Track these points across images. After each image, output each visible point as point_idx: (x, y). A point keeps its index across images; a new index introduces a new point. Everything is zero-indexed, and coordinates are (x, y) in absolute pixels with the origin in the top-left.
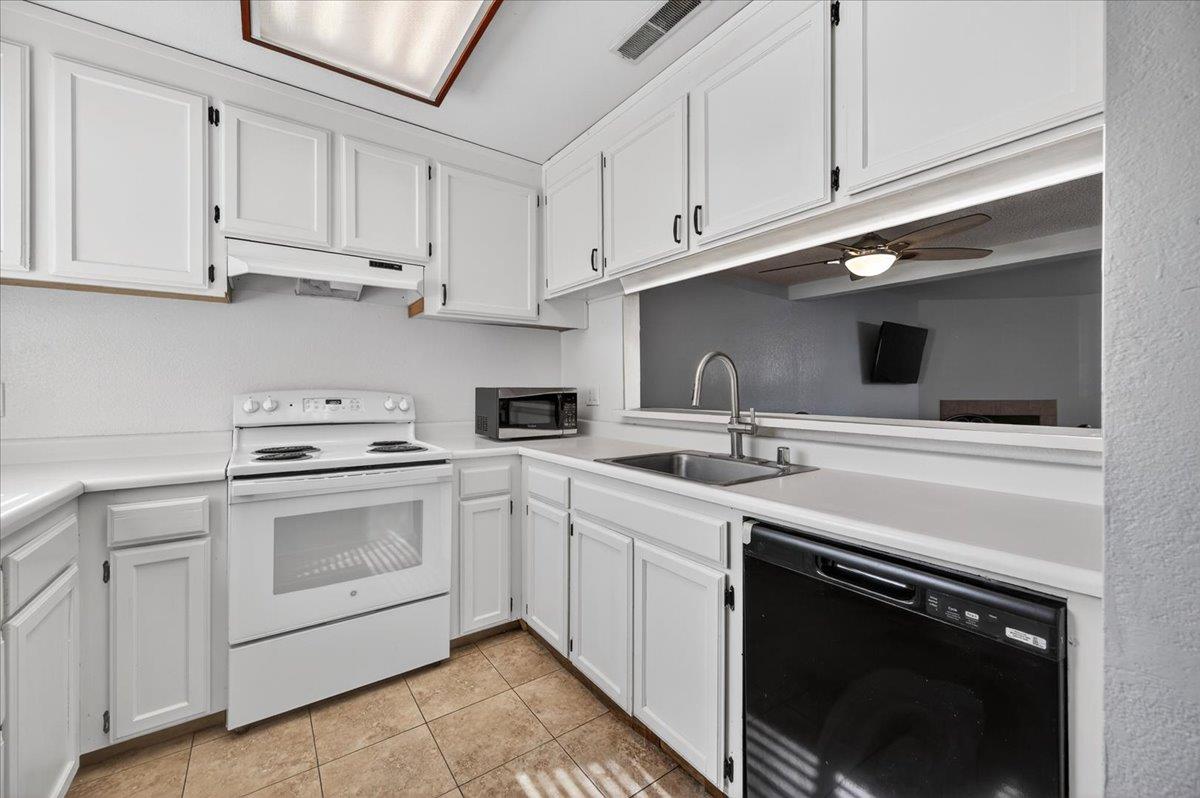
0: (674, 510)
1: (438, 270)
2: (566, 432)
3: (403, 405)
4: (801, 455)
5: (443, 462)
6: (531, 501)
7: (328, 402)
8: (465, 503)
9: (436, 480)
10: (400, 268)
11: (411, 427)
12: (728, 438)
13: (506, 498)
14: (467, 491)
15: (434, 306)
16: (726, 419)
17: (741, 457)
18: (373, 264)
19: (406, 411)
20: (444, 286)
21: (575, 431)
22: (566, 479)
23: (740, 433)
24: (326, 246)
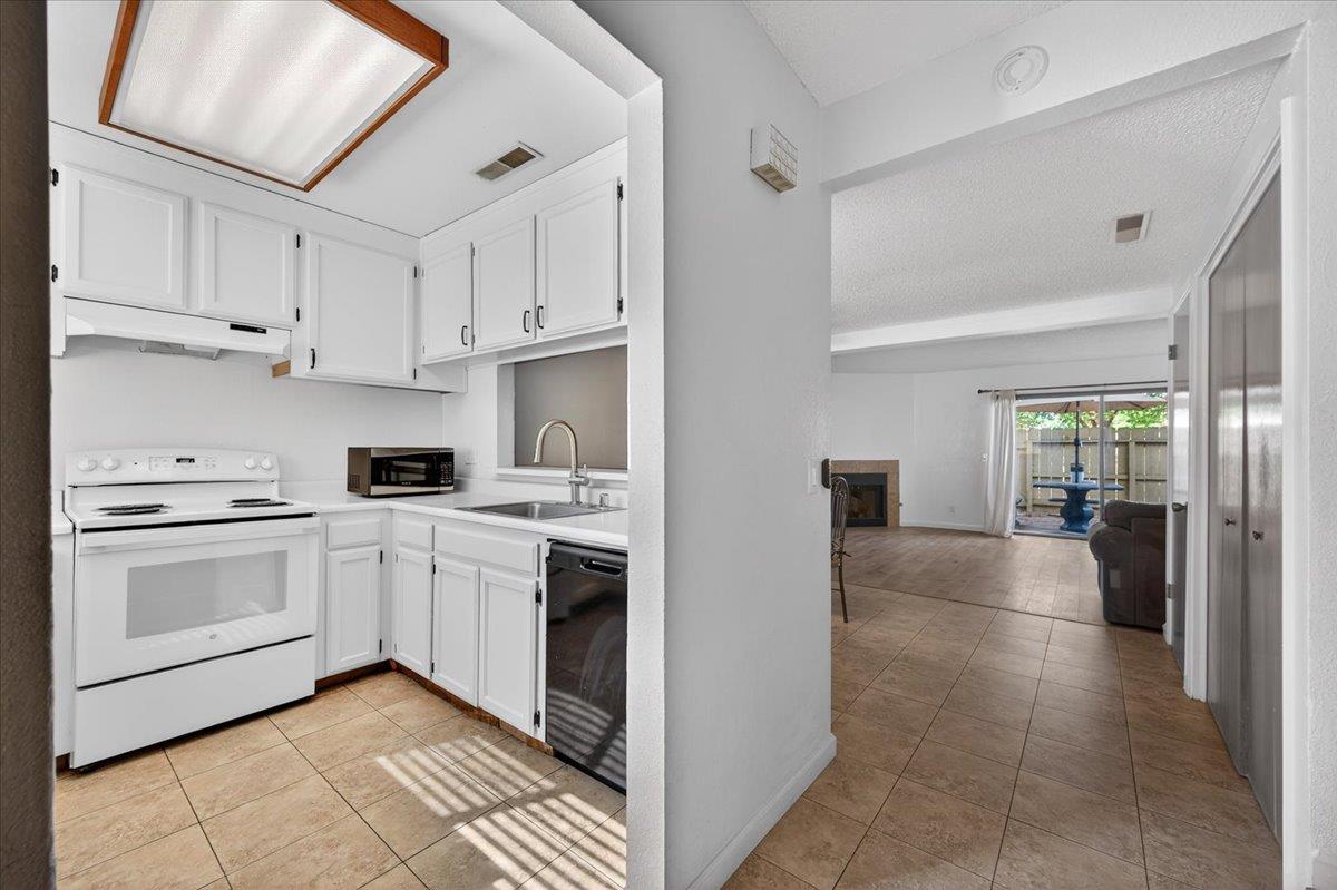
0: (508, 541)
1: (305, 335)
2: (442, 489)
3: (266, 464)
4: (619, 500)
5: (309, 515)
6: (401, 549)
7: (178, 460)
8: (332, 554)
9: (300, 532)
10: (264, 331)
11: (276, 485)
12: (569, 488)
13: (377, 548)
14: (336, 540)
15: (301, 367)
16: (566, 474)
17: (579, 503)
18: (234, 327)
19: (269, 469)
20: (313, 350)
21: (452, 488)
22: (430, 526)
23: (578, 484)
24: (184, 309)
